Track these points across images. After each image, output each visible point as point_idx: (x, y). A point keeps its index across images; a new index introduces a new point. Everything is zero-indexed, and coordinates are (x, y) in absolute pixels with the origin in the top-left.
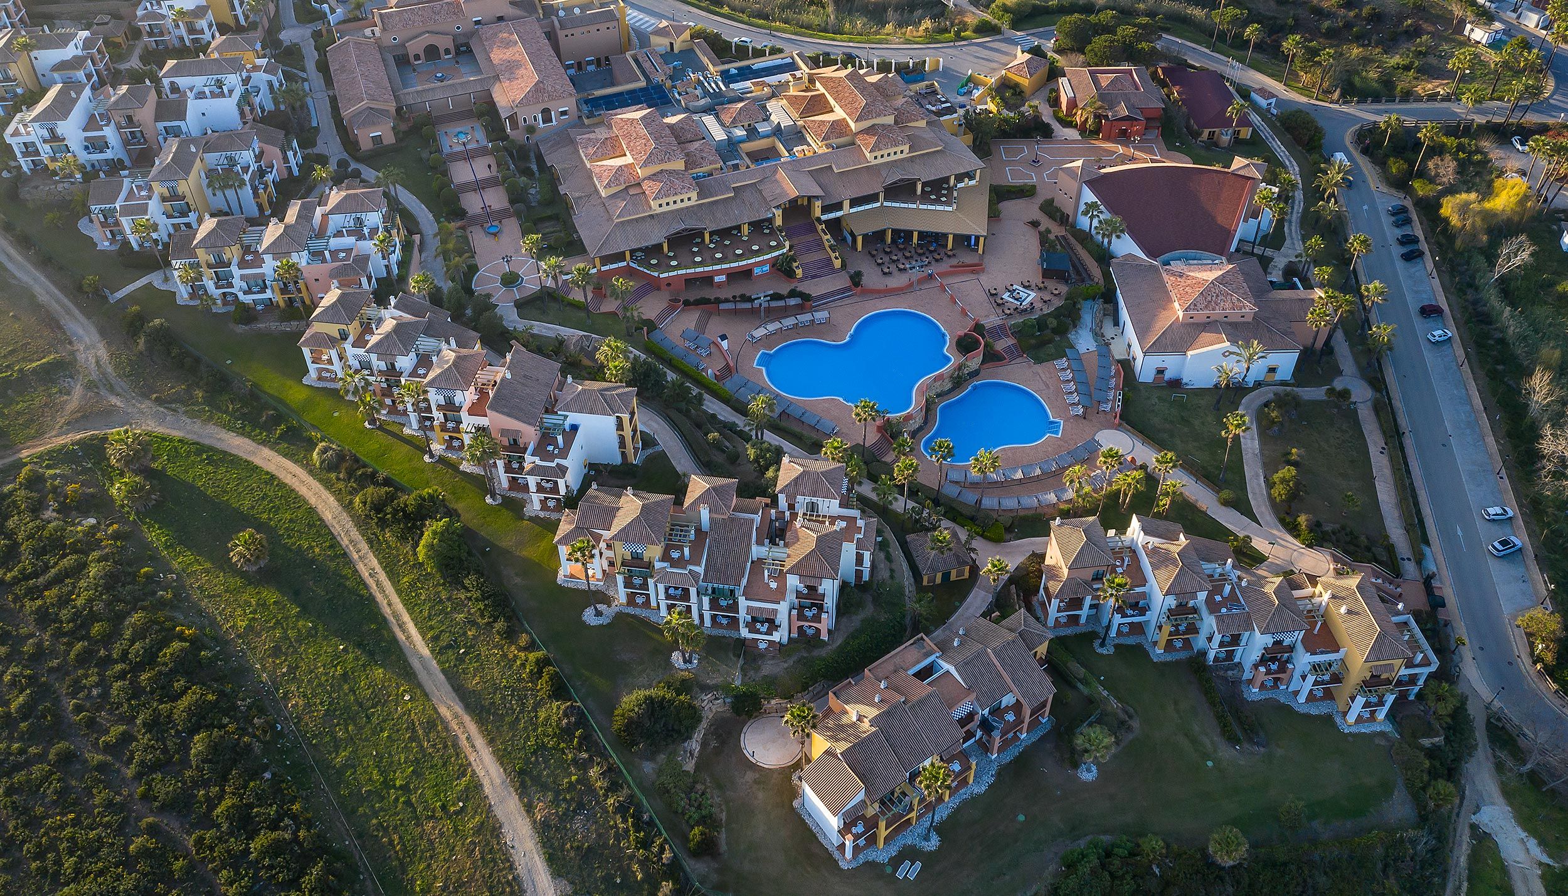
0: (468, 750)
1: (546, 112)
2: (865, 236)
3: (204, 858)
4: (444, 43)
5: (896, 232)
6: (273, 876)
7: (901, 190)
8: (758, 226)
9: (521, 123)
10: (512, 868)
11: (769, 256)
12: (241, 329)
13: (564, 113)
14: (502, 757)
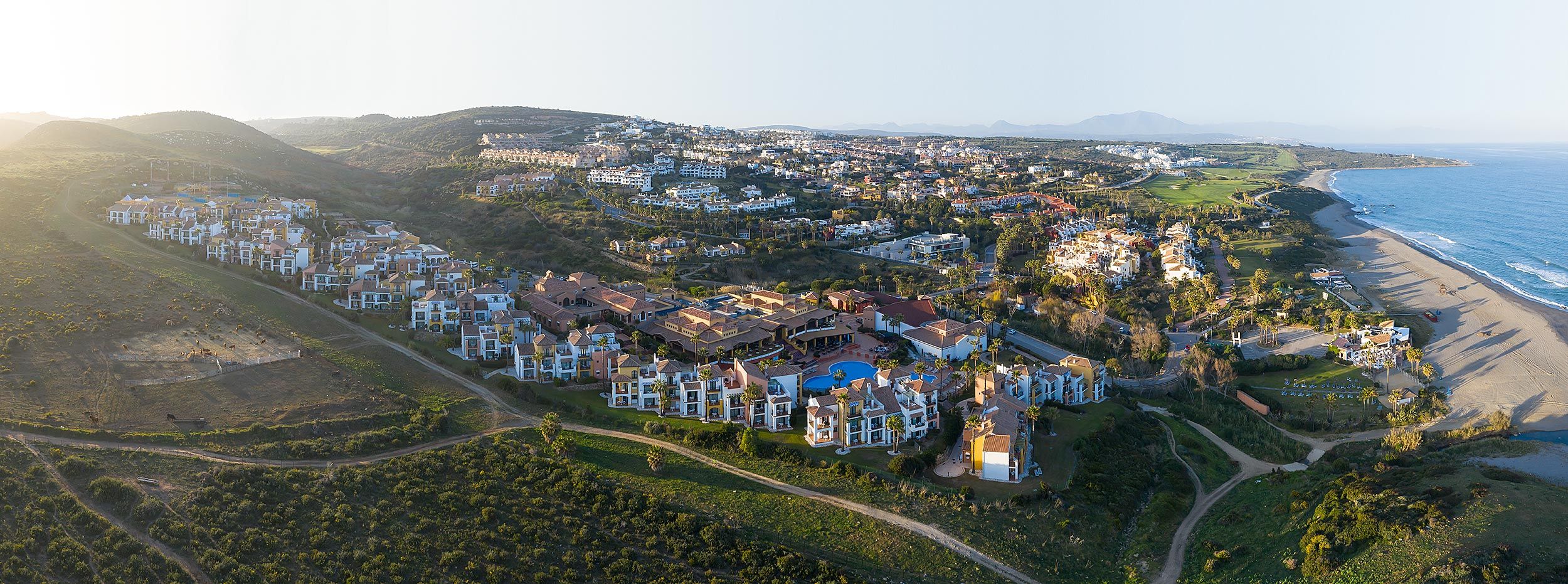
0: (841, 506)
1: (643, 313)
2: (808, 342)
3: (756, 579)
4: (572, 298)
5: (818, 339)
6: (801, 575)
7: (811, 324)
8: (766, 342)
9: (632, 319)
10: (907, 530)
11: (778, 351)
12: (560, 389)
13: (650, 314)
14: (858, 501)
